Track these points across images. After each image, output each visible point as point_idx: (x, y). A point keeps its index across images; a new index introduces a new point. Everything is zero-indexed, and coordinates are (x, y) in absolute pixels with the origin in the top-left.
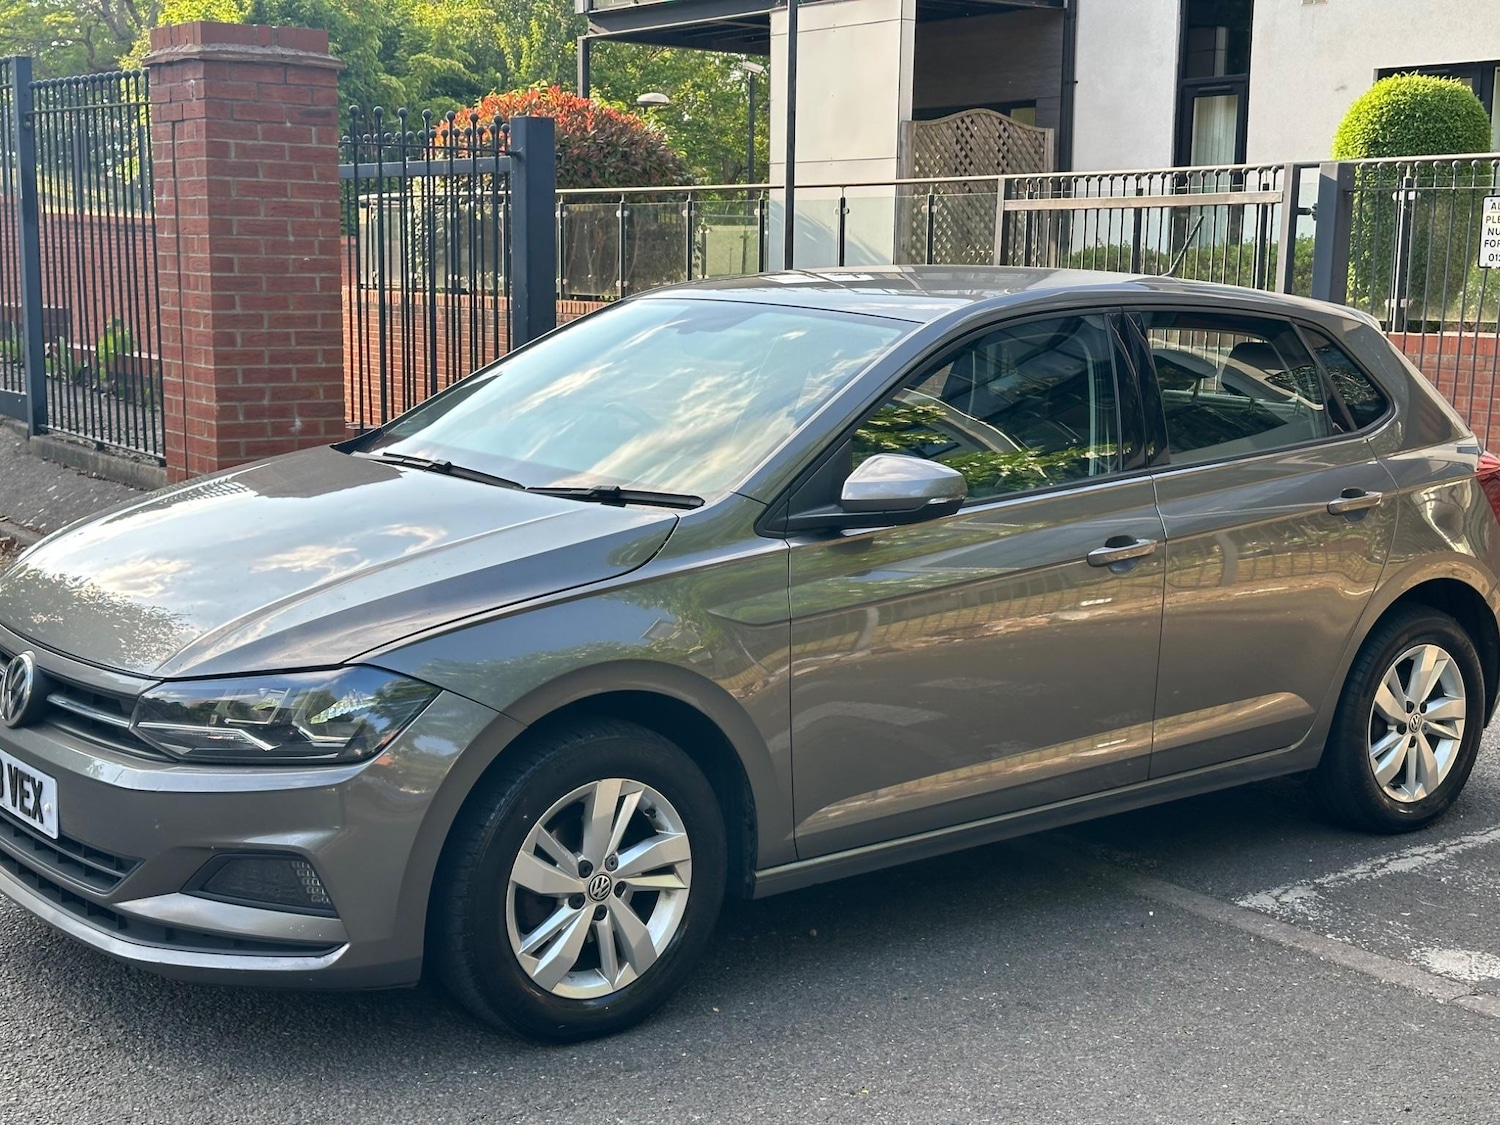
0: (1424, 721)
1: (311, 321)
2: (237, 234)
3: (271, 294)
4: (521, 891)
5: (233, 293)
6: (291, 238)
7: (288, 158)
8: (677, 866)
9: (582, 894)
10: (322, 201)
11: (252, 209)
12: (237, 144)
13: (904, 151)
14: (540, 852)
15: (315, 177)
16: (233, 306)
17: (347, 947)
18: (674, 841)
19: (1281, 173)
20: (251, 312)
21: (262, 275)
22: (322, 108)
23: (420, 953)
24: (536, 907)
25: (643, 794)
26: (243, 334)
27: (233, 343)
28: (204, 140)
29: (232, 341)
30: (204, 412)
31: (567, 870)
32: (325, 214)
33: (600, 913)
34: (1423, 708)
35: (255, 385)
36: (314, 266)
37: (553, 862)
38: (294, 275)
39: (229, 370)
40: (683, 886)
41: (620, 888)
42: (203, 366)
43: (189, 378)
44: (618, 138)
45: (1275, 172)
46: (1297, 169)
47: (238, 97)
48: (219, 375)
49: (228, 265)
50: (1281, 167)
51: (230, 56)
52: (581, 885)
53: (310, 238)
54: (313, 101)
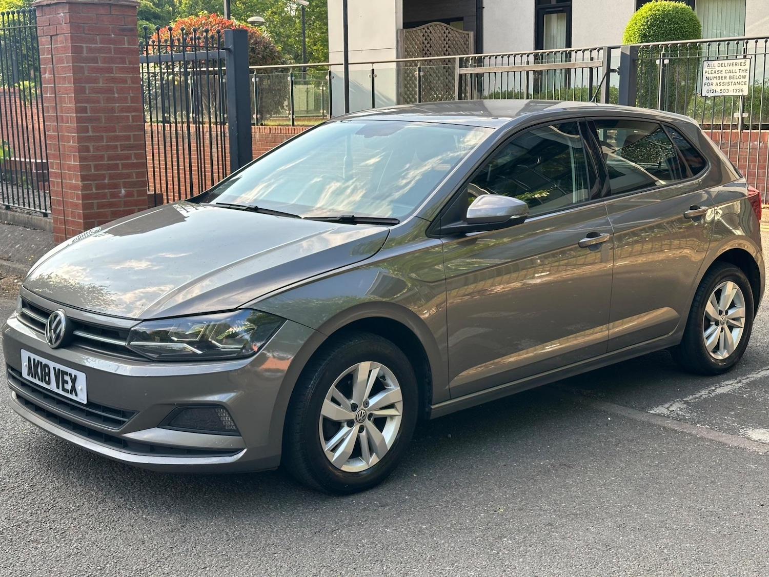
0: (727, 319)
1: (128, 138)
2: (89, 94)
3: (108, 125)
4: (326, 419)
5: (87, 124)
6: (116, 95)
7: (113, 53)
8: (396, 404)
9: (353, 420)
10: (131, 75)
11: (96, 81)
12: (87, 47)
13: (399, 44)
14: (334, 400)
15: (127, 63)
16: (88, 132)
17: (245, 451)
18: (394, 392)
19: (601, 51)
20: (97, 134)
21: (102, 115)
22: (129, 27)
23: (281, 452)
24: (333, 427)
25: (380, 369)
26: (93, 146)
27: (88, 151)
28: (70, 45)
29: (88, 150)
30: (75, 187)
31: (346, 408)
32: (133, 82)
33: (361, 429)
34: (727, 313)
35: (100, 172)
36: (128, 109)
37: (339, 404)
38: (118, 114)
39: (87, 165)
40: (398, 414)
41: (371, 415)
42: (73, 163)
43: (64, 170)
45: (598, 51)
46: (610, 49)
47: (87, 22)
48: (82, 168)
49: (84, 110)
50: (602, 49)
51: (82, 0)
52: (352, 415)
53: (126, 95)
54: (125, 23)
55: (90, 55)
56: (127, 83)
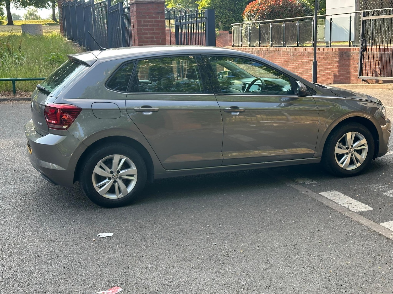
2: (144, 39)
11: (147, 34)
13: (357, 4)
15: (160, 26)
28: (136, 20)
44: (288, 6)
51: (141, 2)
53: (159, 39)
54: (159, 10)
55: (144, 24)
56: (160, 34)
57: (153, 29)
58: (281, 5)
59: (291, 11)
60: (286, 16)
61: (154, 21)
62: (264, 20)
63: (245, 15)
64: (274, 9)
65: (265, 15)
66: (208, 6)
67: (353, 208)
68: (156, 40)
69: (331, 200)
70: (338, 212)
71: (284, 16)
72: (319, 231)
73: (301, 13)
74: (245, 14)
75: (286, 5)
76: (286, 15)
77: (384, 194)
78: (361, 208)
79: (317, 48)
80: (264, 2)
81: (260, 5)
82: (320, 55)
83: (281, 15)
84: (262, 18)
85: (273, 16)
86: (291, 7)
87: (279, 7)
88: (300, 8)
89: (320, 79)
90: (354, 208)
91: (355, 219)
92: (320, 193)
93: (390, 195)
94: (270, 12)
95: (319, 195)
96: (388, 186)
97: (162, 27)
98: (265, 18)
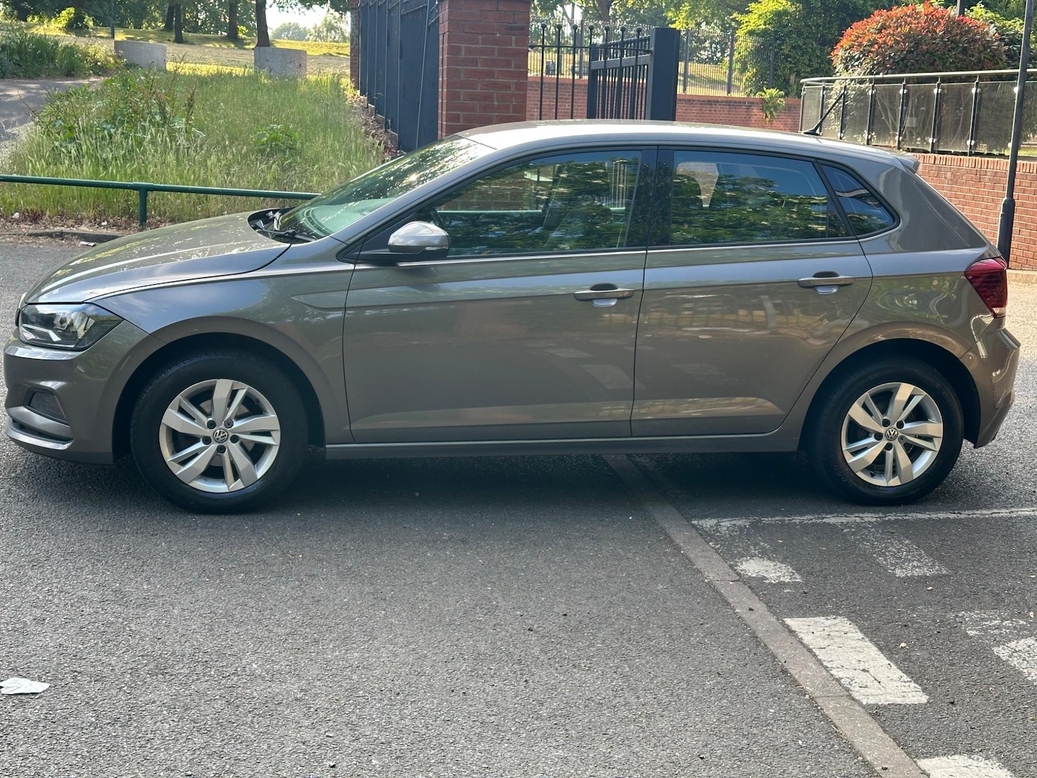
2: (463, 100)
4: (171, 430)
7: (496, 55)
8: (272, 433)
9: (210, 437)
10: (516, 81)
11: (473, 86)
14: (182, 412)
15: (513, 66)
17: (73, 441)
18: (270, 419)
22: (520, 25)
23: (111, 449)
25: (248, 391)
28: (447, 45)
31: (201, 423)
32: (517, 89)
33: (221, 449)
34: (900, 425)
37: (191, 418)
40: (275, 444)
41: (235, 438)
44: (961, 37)
47: (469, 19)
52: (209, 432)
53: (507, 103)
54: (514, 20)
55: (469, 57)
56: (510, 89)
57: (490, 74)
58: (941, 34)
59: (969, 52)
60: (953, 65)
61: (496, 52)
62: (886, 74)
63: (837, 55)
64: (918, 44)
65: (891, 61)
66: (764, 27)
67: (862, 690)
68: (498, 105)
69: (810, 651)
70: (807, 697)
71: (948, 64)
72: (702, 758)
73: (999, 61)
74: (839, 53)
75: (957, 35)
76: (954, 62)
77: (995, 649)
78: (889, 691)
79: (1018, 162)
80: (894, 23)
81: (880, 31)
82: (1027, 185)
83: (936, 63)
84: (881, 66)
85: (912, 64)
86: (969, 43)
87: (935, 39)
88: (998, 46)
89: (1019, 253)
90: (866, 687)
91: (846, 730)
92: (788, 621)
93: (1010, 656)
94: (905, 52)
95: (780, 627)
96: (1021, 622)
97: (518, 70)
98: (890, 68)
